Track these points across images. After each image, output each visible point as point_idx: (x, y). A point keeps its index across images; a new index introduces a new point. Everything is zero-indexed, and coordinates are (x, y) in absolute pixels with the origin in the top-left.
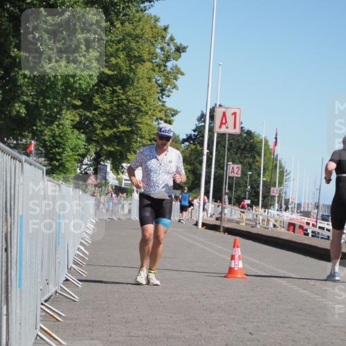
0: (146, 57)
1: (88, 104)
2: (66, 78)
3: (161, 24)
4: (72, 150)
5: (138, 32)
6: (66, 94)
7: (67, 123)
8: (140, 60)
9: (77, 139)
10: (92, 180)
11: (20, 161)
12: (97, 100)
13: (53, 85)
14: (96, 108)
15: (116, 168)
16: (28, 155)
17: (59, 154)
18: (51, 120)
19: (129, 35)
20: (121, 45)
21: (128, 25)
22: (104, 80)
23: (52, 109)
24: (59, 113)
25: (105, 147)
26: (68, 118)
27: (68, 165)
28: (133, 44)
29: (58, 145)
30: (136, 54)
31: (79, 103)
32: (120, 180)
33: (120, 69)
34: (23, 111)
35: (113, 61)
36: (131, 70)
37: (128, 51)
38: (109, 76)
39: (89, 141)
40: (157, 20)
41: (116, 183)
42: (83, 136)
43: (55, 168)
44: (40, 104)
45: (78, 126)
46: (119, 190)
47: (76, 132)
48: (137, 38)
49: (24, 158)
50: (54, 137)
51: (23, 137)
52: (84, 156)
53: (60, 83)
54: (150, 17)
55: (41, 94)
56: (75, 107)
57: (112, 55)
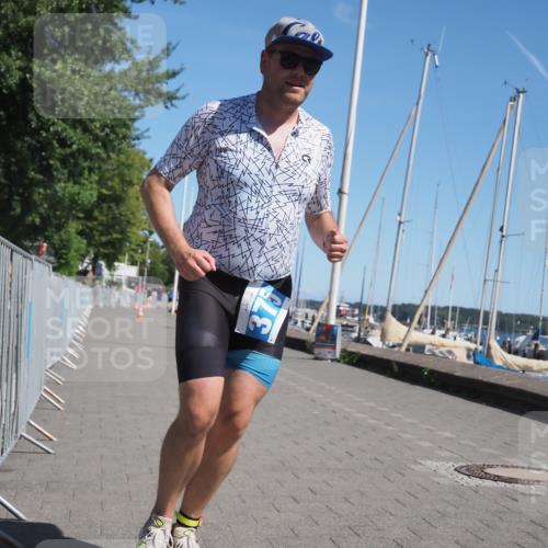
0: (135, 181)
1: (89, 216)
2: (72, 196)
3: (148, 157)
4: (76, 251)
5: (130, 162)
6: (71, 208)
7: (73, 230)
8: (131, 184)
9: (79, 243)
10: (90, 275)
11: (31, 259)
12: (96, 213)
13: (61, 200)
14: (96, 219)
15: (110, 266)
16: (38, 254)
17: (66, 254)
18: (59, 227)
19: (123, 164)
20: (116, 172)
21: (122, 157)
22: (102, 198)
23: (60, 220)
24: (66, 222)
25: (102, 250)
26: (73, 227)
27: (72, 263)
28: (126, 171)
29: (65, 247)
30: (128, 179)
31: (82, 215)
32: (112, 275)
33: (115, 191)
34: (38, 220)
35: (110, 183)
36: (123, 191)
37: (121, 176)
38: (106, 196)
39: (89, 244)
40: (144, 153)
41: (110, 278)
42: (85, 241)
43: (61, 265)
44: (51, 214)
45: (81, 233)
46: (111, 283)
47: (79, 237)
48: (129, 166)
49: (33, 257)
50: (62, 241)
51: (36, 240)
52: (84, 256)
53: (67, 200)
54: (139, 151)
55: (53, 207)
56: (79, 218)
57: (109, 179)
